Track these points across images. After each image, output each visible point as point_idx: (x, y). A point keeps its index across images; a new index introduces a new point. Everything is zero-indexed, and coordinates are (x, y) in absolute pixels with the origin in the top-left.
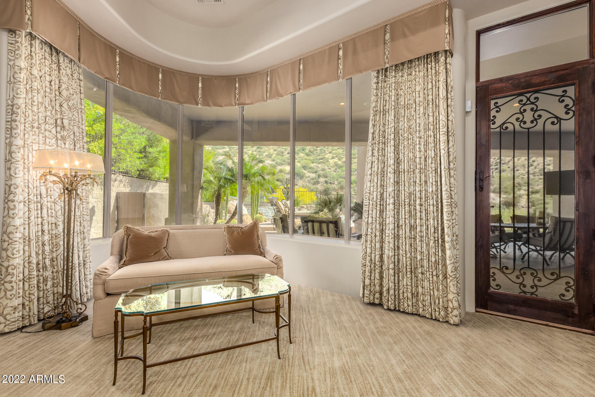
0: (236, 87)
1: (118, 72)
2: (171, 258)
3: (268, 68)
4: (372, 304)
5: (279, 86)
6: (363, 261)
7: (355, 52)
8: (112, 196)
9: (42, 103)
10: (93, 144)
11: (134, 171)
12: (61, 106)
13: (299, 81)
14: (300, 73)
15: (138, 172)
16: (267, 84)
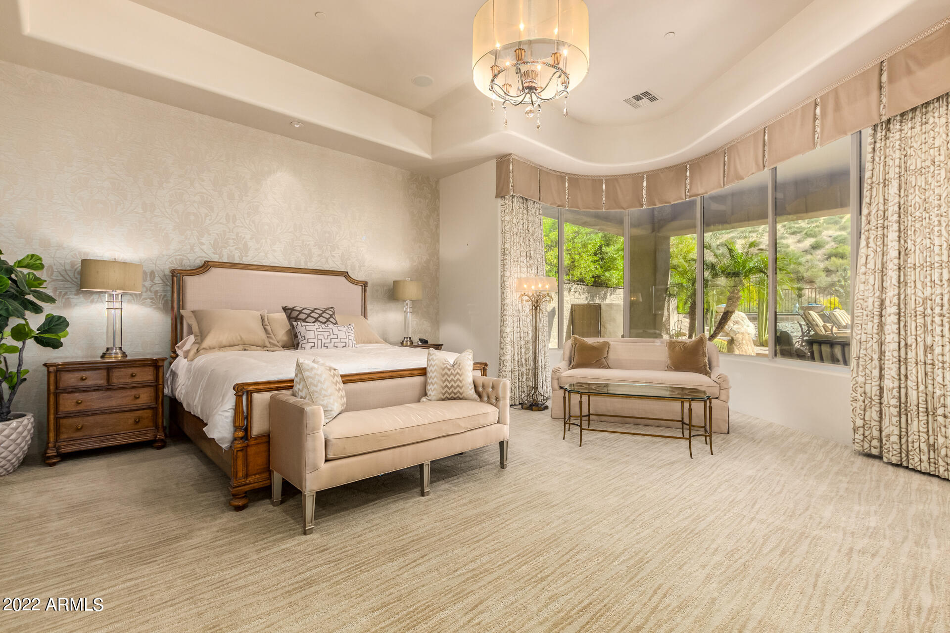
0: (686, 176)
1: (567, 197)
2: (610, 368)
3: (725, 145)
4: (869, 456)
5: (738, 166)
6: (854, 393)
7: (837, 108)
8: (565, 309)
9: (519, 242)
10: (549, 253)
11: (588, 278)
12: (529, 240)
13: (764, 156)
14: (764, 145)
15: (593, 279)
16: (724, 166)
